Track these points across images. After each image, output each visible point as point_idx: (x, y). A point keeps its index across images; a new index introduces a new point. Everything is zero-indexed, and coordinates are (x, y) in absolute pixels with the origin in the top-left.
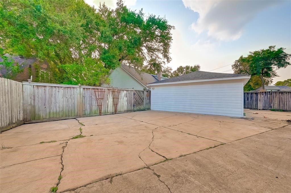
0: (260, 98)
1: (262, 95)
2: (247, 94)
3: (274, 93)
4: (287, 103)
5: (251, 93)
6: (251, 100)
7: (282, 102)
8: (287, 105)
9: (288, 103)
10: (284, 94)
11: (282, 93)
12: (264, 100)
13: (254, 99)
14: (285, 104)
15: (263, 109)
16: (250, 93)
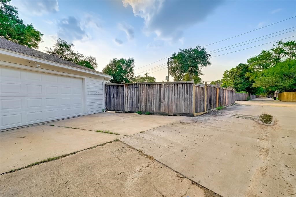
0: (126, 94)
1: (128, 89)
2: (112, 87)
3: (140, 85)
4: (154, 102)
5: (117, 86)
6: (117, 98)
7: (149, 100)
8: (153, 104)
9: (155, 100)
10: (151, 88)
11: (149, 85)
12: (131, 96)
13: (120, 95)
14: (152, 103)
15: (130, 112)
16: (115, 86)
